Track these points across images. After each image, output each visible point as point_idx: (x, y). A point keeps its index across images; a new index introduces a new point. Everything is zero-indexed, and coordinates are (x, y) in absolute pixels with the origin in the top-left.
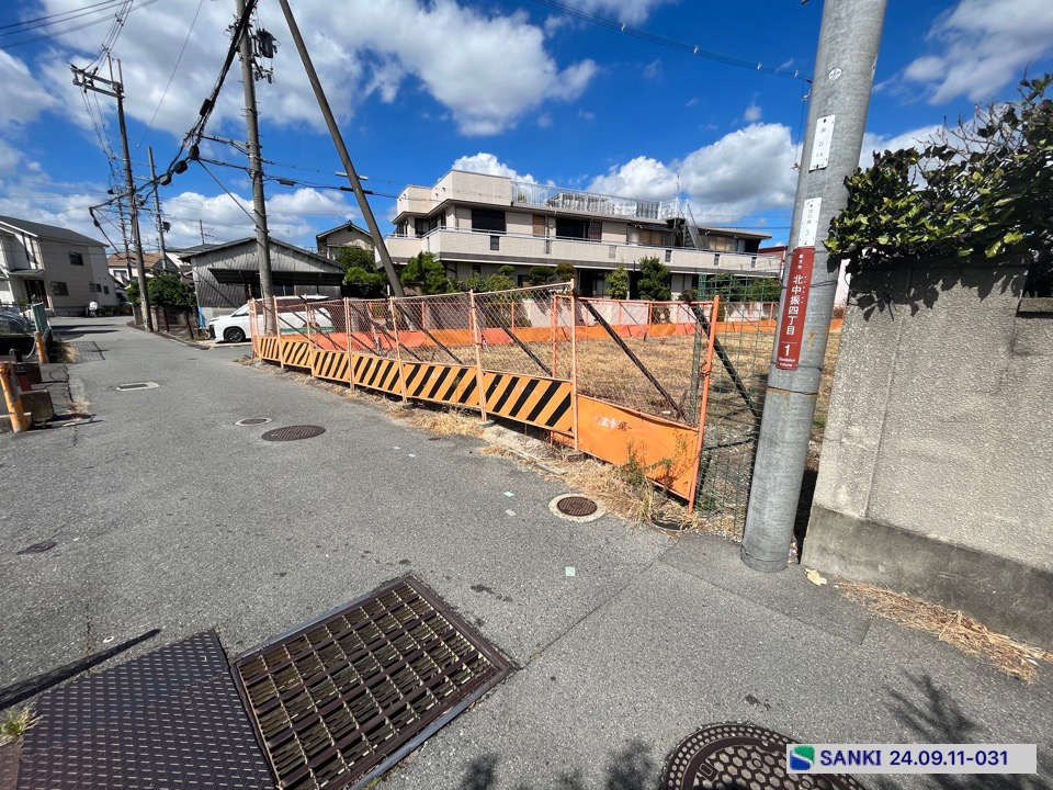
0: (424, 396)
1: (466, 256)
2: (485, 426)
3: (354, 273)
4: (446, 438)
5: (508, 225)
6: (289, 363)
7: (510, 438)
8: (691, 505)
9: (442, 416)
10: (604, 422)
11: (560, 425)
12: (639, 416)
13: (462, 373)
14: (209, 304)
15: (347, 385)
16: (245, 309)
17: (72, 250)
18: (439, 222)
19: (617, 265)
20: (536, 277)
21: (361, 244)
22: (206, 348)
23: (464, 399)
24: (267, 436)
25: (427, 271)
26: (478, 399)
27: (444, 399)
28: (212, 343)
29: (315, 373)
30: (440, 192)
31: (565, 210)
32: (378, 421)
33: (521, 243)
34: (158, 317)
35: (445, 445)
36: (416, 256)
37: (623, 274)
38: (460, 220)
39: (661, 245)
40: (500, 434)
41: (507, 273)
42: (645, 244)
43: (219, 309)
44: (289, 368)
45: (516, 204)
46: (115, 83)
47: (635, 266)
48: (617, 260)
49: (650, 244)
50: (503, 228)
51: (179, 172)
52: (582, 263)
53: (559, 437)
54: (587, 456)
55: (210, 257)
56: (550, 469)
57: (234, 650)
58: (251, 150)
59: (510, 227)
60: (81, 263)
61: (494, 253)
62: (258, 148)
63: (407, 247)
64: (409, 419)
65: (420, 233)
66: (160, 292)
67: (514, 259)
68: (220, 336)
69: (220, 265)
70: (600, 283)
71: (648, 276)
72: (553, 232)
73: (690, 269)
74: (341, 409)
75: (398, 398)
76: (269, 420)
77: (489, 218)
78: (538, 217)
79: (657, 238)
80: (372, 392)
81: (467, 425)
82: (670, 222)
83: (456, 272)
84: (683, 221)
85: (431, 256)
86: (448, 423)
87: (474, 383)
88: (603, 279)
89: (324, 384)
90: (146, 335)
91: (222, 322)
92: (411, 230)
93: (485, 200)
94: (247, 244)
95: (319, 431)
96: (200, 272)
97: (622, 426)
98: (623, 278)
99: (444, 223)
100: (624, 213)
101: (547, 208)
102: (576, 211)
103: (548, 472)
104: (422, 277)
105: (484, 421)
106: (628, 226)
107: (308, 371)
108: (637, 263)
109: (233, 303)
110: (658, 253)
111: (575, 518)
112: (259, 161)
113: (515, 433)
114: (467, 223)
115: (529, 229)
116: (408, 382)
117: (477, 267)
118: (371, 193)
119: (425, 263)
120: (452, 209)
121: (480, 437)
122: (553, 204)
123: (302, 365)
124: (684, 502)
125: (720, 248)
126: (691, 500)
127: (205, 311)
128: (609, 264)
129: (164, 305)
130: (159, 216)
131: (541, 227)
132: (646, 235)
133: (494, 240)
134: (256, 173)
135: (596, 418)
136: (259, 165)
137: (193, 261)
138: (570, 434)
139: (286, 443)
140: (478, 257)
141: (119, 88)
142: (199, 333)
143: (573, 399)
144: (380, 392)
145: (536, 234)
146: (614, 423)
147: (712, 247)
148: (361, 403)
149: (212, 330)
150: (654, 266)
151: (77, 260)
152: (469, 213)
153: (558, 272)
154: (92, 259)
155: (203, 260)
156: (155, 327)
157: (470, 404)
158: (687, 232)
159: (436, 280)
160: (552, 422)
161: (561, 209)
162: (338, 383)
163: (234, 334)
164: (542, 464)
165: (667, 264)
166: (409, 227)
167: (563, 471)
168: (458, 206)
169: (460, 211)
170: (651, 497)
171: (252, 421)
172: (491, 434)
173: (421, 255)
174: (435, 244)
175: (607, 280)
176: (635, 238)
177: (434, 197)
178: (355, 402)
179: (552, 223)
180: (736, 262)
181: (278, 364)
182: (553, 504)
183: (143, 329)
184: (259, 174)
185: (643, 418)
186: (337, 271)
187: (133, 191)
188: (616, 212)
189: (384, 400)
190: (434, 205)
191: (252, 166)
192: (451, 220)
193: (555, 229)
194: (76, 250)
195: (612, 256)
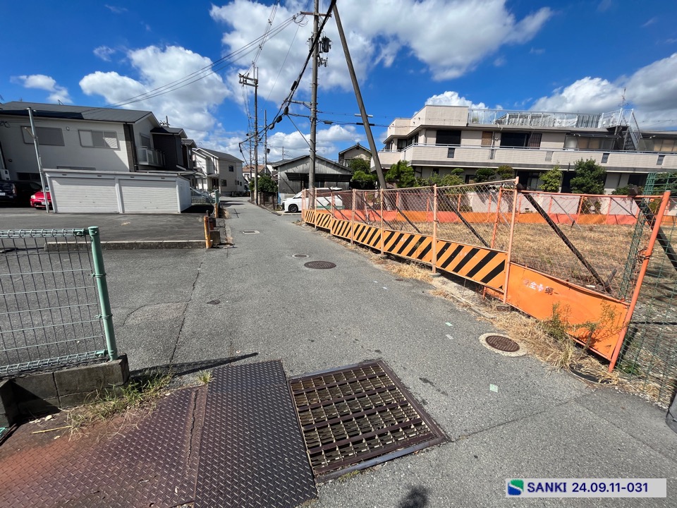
0: (394, 252)
1: (429, 162)
2: (434, 276)
3: (358, 174)
4: (407, 281)
5: (462, 140)
6: (319, 226)
7: (452, 287)
8: (612, 366)
9: (405, 266)
10: (533, 286)
11: (493, 283)
12: (567, 285)
13: (422, 239)
14: (284, 192)
15: (349, 241)
16: (299, 194)
17: (230, 163)
18: (414, 141)
19: (552, 166)
20: (480, 176)
21: (363, 157)
22: (280, 215)
23: (421, 256)
24: (306, 265)
25: (402, 172)
26: (431, 258)
27: (407, 255)
28: (282, 212)
29: (332, 232)
30: (417, 121)
31: (510, 126)
32: (366, 265)
33: (472, 152)
34: (261, 198)
35: (406, 284)
36: (396, 163)
37: (557, 173)
38: (428, 138)
39: (599, 149)
40: (444, 283)
41: (458, 173)
42: (582, 149)
43: (287, 194)
44: (319, 229)
45: (471, 125)
46: (254, 80)
47: (569, 167)
48: (553, 162)
49: (588, 148)
50: (458, 142)
51: (278, 122)
52: (520, 165)
53: (491, 292)
54: (513, 309)
55: (286, 167)
56: (481, 313)
57: (289, 374)
58: (313, 107)
59: (464, 141)
60: (233, 171)
61: (450, 160)
62: (316, 104)
63: (390, 158)
64: (384, 265)
65: (400, 149)
66: (263, 185)
67: (465, 163)
68: (286, 209)
69: (290, 171)
70: (534, 181)
71: (582, 175)
72: (498, 143)
73: (628, 169)
74: (346, 254)
75: (378, 252)
76: (308, 256)
77: (448, 136)
78: (487, 133)
79: (595, 144)
80: (363, 246)
81: (421, 274)
82: (611, 130)
83: (421, 173)
84: (625, 128)
85: (406, 163)
86: (408, 271)
87: (429, 247)
88: (537, 177)
89: (336, 239)
90: (255, 207)
91: (288, 201)
92: (394, 147)
93: (447, 124)
94: (304, 159)
95: (333, 266)
96: (282, 174)
97: (549, 291)
98: (557, 176)
99: (417, 141)
100: (564, 125)
101: (495, 126)
102: (520, 127)
103: (480, 315)
104: (398, 177)
105: (433, 273)
106: (566, 135)
107: (328, 231)
108: (572, 164)
109: (294, 191)
110: (596, 157)
111: (500, 352)
112: (316, 111)
113: (456, 284)
114: (433, 140)
115: (478, 142)
116: (386, 242)
117: (436, 170)
118: (373, 125)
119: (401, 168)
120: (424, 131)
121: (430, 283)
122: (500, 122)
123: (326, 227)
124: (605, 362)
125: (666, 149)
126: (614, 360)
127: (281, 195)
128: (544, 166)
129: (264, 192)
130: (266, 146)
131: (488, 140)
132: (585, 141)
133: (451, 151)
134: (314, 119)
135: (524, 282)
136: (315, 114)
137: (279, 169)
138: (501, 290)
139: (316, 270)
140: (437, 162)
141: (256, 81)
142: (278, 207)
143: (507, 266)
144: (368, 247)
145: (484, 145)
146: (541, 287)
147: (655, 149)
148: (356, 252)
149: (283, 205)
150: (590, 167)
151: (231, 169)
152: (435, 133)
153: (499, 173)
154: (237, 169)
155: (283, 168)
156: (259, 203)
157: (425, 261)
158: (629, 136)
159: (407, 179)
160: (486, 279)
161: (507, 125)
162: (344, 239)
163: (293, 208)
164: (476, 308)
165: (603, 165)
166: (394, 145)
167: (492, 316)
168: (427, 129)
169: (428, 132)
170: (572, 351)
171: (300, 256)
172: (438, 282)
173: (399, 163)
174: (409, 155)
175: (541, 178)
176: (572, 144)
177: (412, 124)
178: (353, 251)
179: (498, 136)
181: (313, 226)
182: (482, 338)
183: (254, 204)
184: (315, 119)
185: (570, 287)
186: (348, 174)
187: (257, 133)
188: (557, 125)
189: (370, 252)
190: (411, 130)
191: (312, 115)
192: (421, 139)
193: (500, 141)
194: (232, 164)
195: (548, 159)
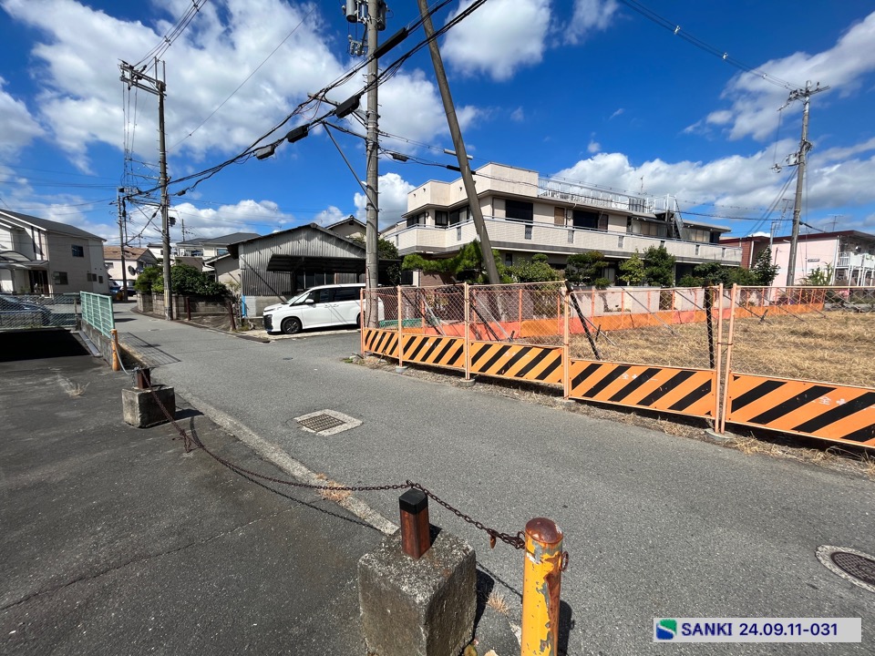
5: (535, 216)
14: (253, 293)
16: (303, 297)
17: (74, 243)
22: (267, 341)
33: (550, 234)
34: (177, 306)
37: (639, 263)
38: (496, 210)
39: (657, 236)
41: (541, 260)
42: (644, 235)
46: (158, 82)
48: (625, 250)
49: (648, 235)
50: (531, 218)
55: (257, 245)
59: (536, 217)
60: (81, 255)
61: (528, 242)
65: (442, 224)
66: (182, 281)
67: (544, 247)
72: (571, 222)
73: (678, 258)
77: (518, 208)
78: (558, 209)
79: (653, 229)
82: (660, 216)
84: (672, 214)
88: (617, 267)
90: (162, 323)
91: (279, 312)
106: (628, 220)
110: (655, 244)
114: (501, 213)
115: (551, 219)
117: (509, 255)
120: (490, 200)
125: (699, 239)
127: (247, 300)
128: (619, 253)
131: (561, 218)
132: (645, 227)
133: (529, 229)
137: (240, 248)
140: (515, 245)
141: (162, 87)
145: (557, 224)
147: (693, 239)
151: (79, 252)
152: (503, 204)
154: (91, 251)
156: (175, 316)
163: (291, 324)
166: (427, 220)
168: (496, 197)
169: (496, 201)
176: (635, 229)
179: (570, 214)
180: (710, 253)
193: (572, 221)
194: (78, 244)
195: (620, 245)
